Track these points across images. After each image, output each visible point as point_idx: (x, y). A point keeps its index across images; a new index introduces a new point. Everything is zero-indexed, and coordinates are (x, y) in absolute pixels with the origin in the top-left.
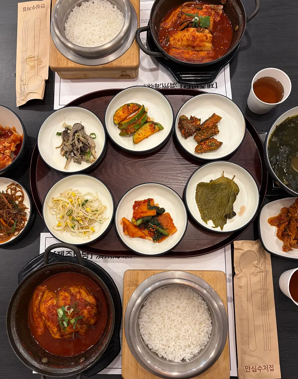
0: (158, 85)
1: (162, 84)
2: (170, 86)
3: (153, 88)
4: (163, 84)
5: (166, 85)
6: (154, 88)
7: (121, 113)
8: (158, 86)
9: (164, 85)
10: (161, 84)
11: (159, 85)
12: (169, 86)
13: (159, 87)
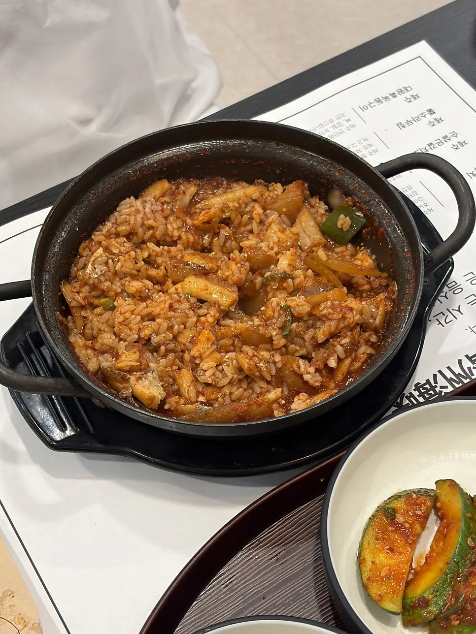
0: (427, 386)
1: (439, 376)
2: (471, 365)
3: (420, 404)
4: (440, 372)
5: (458, 370)
6: (421, 400)
7: (384, 559)
8: (433, 388)
9: (449, 375)
10: (435, 376)
11: (432, 381)
12: (469, 368)
13: (438, 390)
